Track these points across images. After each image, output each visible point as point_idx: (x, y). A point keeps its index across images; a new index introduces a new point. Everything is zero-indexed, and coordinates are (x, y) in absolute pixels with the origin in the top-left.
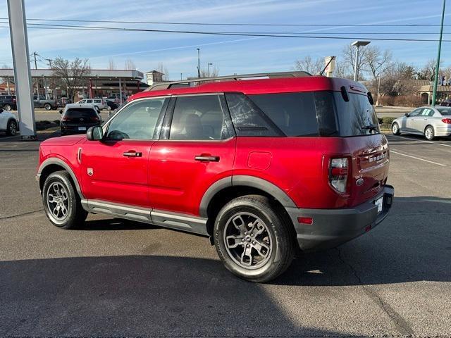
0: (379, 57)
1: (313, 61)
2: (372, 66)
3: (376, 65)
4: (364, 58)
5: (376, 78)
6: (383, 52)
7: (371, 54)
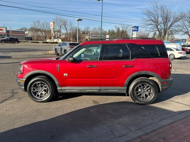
0: (68, 23)
1: (41, 23)
2: (65, 27)
3: (67, 27)
4: (62, 23)
5: (67, 32)
6: (69, 22)
7: (65, 22)
